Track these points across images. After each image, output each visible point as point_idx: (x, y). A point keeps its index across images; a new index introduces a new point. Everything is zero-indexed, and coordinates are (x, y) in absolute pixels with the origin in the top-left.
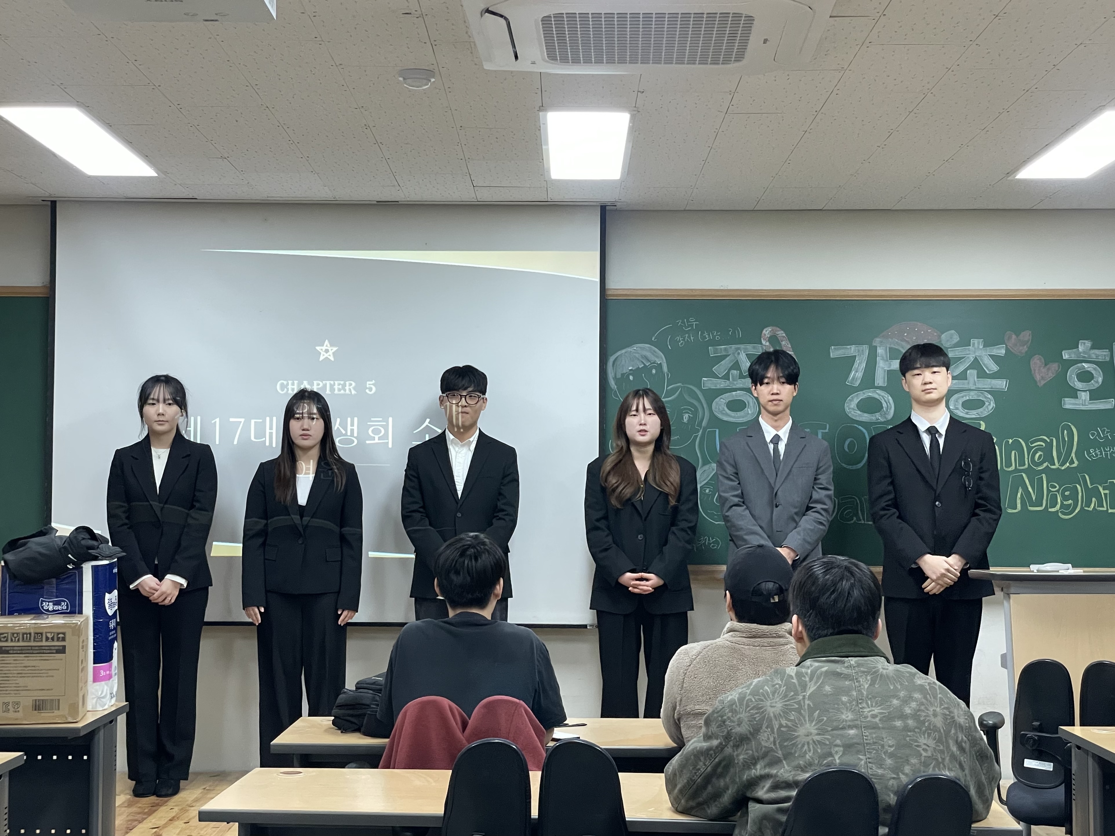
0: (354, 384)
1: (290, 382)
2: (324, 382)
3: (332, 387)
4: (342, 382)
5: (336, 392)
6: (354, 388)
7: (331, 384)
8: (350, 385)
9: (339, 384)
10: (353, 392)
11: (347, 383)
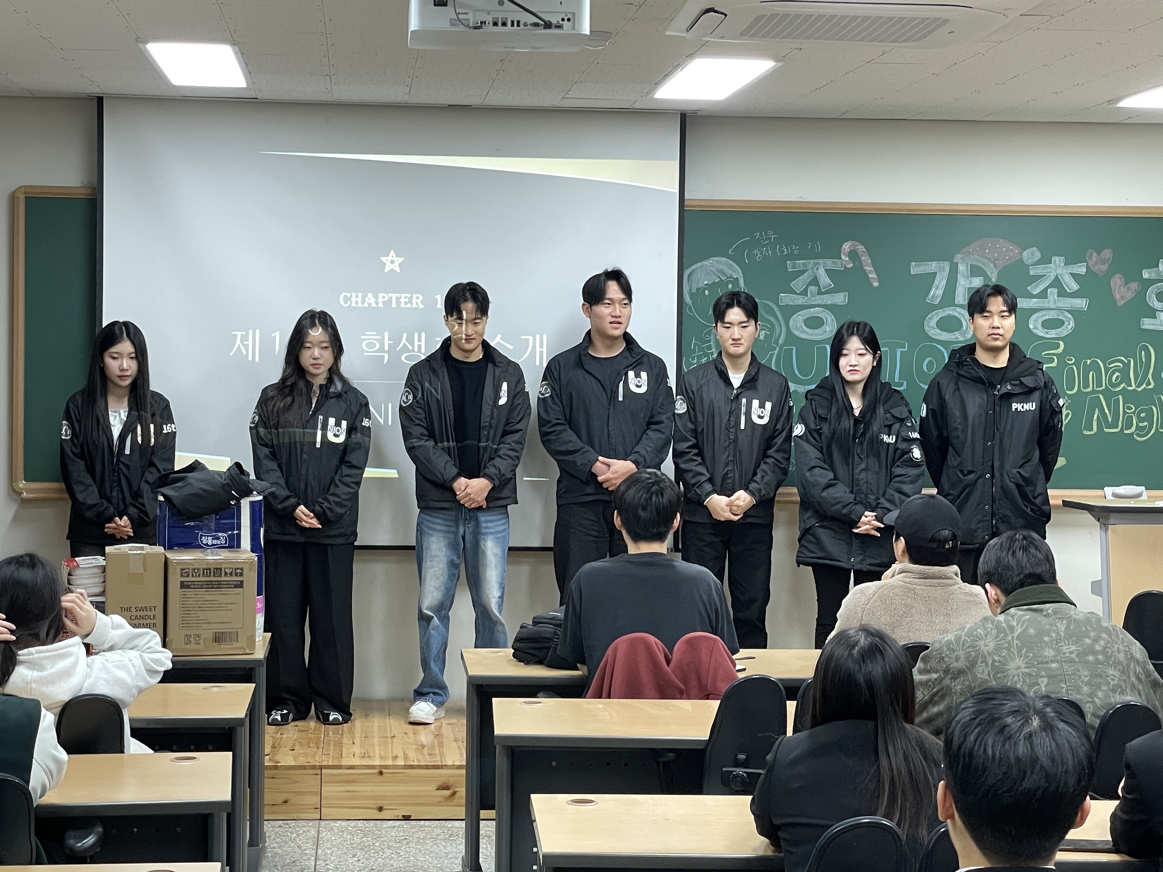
0: (421, 297)
1: (354, 294)
2: (390, 295)
3: (398, 299)
4: (409, 295)
5: (403, 305)
6: (422, 302)
7: (397, 297)
8: (418, 298)
9: (405, 298)
10: (421, 306)
11: (414, 296)
